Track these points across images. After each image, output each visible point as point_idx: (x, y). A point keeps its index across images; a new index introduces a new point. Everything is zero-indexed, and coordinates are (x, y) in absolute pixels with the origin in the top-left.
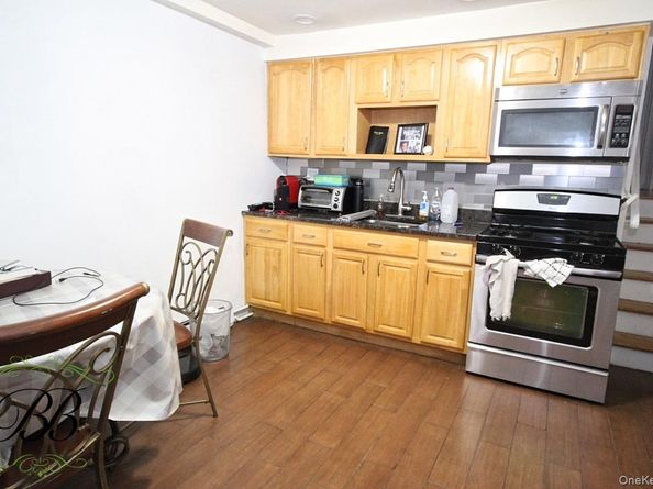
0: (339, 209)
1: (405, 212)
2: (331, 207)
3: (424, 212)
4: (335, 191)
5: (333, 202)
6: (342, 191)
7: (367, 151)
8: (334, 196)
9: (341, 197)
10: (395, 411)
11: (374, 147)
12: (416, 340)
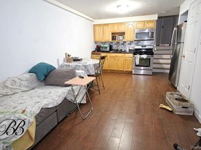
4: (108, 47)
7: (112, 40)
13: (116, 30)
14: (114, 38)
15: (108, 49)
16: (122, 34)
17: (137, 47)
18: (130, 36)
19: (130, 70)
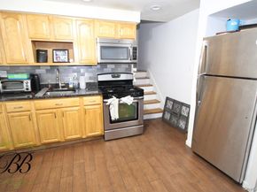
0: (30, 90)
1: (63, 87)
2: (24, 89)
3: (71, 86)
4: (25, 81)
5: (25, 87)
6: (29, 81)
7: (38, 61)
8: (25, 84)
9: (29, 84)
10: (95, 170)
11: (41, 59)
12: (84, 137)
13: (45, 33)
14: (40, 55)
15: (27, 85)
16: (66, 46)
17: (102, 78)
18: (86, 52)
19: (99, 132)
